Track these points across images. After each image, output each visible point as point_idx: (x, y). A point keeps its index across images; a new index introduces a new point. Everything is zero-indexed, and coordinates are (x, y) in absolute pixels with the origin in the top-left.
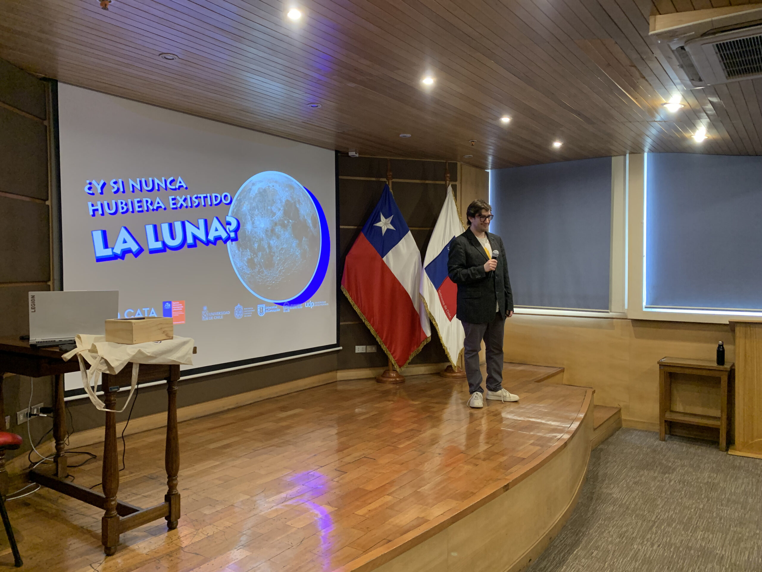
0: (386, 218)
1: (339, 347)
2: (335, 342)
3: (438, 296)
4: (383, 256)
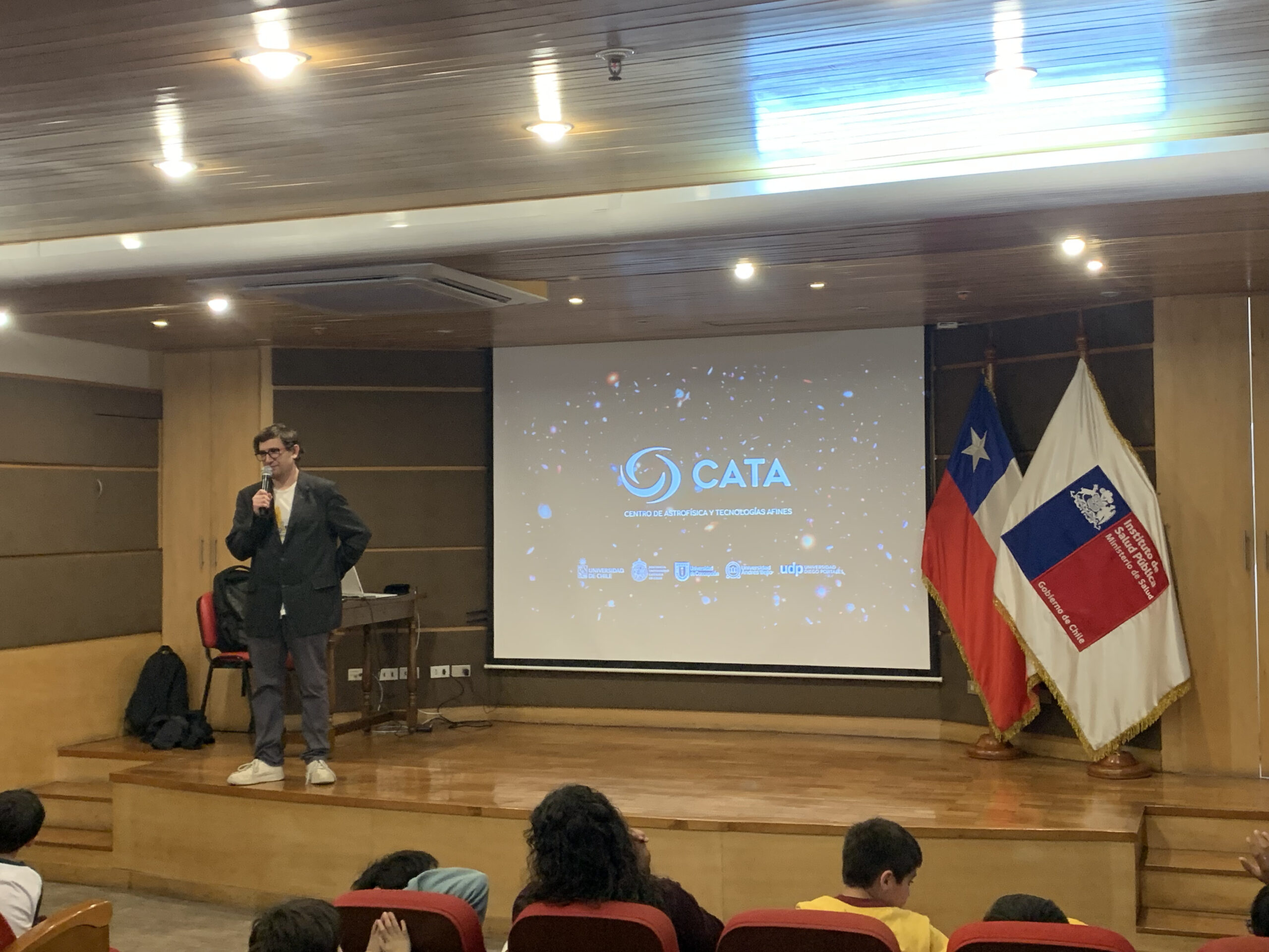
0: (981, 438)
1: (937, 675)
2: (927, 666)
3: (1035, 593)
4: (974, 510)
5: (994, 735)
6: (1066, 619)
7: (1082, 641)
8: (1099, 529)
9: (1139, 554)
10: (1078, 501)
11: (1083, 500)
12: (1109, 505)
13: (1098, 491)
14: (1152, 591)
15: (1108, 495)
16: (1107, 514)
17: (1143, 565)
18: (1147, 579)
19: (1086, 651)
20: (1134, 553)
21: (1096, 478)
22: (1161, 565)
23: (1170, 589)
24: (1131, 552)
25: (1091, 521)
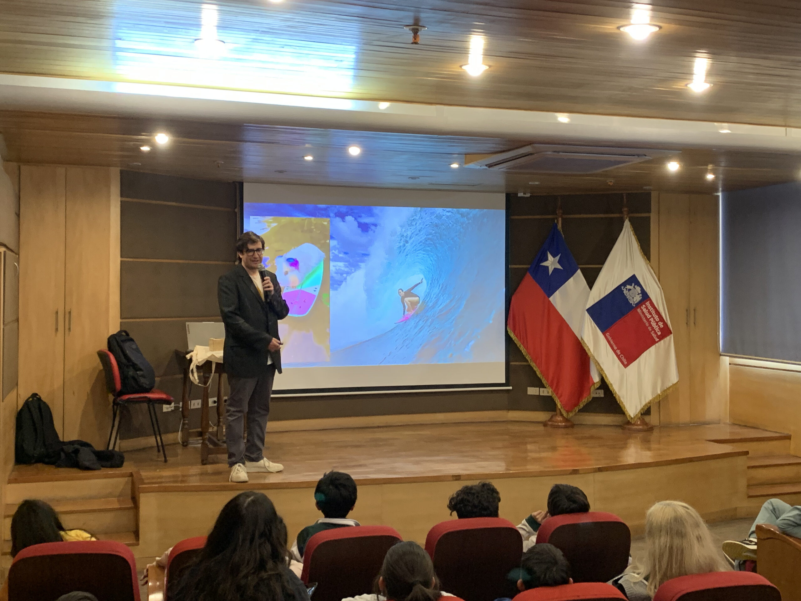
0: (554, 256)
1: (509, 386)
2: (503, 381)
3: (604, 339)
4: (549, 296)
5: (562, 415)
6: (618, 352)
7: (626, 363)
8: (634, 306)
10: (625, 292)
11: (628, 291)
12: (639, 294)
13: (634, 287)
14: (658, 337)
16: (638, 298)
17: (654, 324)
18: (655, 331)
19: (627, 368)
20: (650, 318)
21: (633, 280)
22: (665, 324)
23: (672, 336)
24: (648, 318)
25: (631, 302)
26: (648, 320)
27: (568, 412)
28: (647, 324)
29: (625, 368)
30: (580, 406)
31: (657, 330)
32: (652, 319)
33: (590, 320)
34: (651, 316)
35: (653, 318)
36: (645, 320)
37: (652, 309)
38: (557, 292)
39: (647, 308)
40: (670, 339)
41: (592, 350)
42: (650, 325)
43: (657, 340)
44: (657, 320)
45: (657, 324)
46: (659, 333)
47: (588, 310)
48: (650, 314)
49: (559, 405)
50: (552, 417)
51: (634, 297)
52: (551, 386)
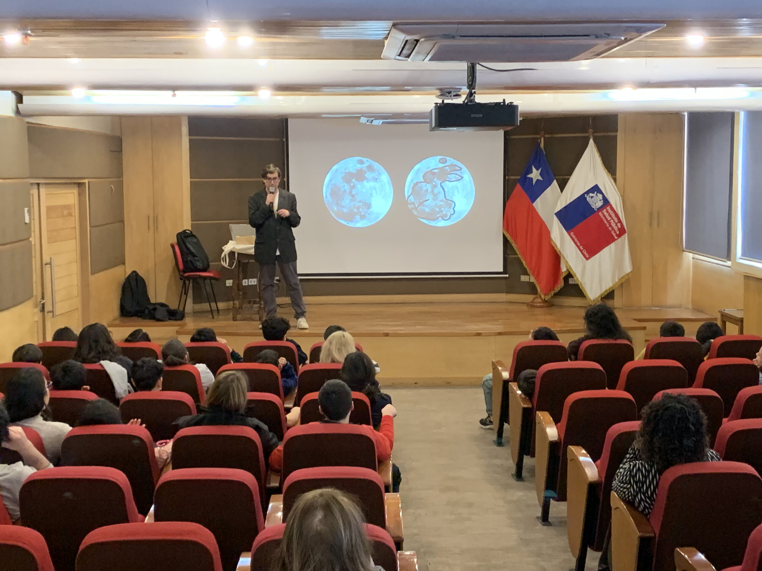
0: (537, 170)
1: (506, 274)
2: (502, 270)
3: (569, 238)
4: (533, 202)
5: (541, 297)
6: (581, 248)
7: (587, 256)
8: (596, 210)
9: (612, 220)
10: (588, 199)
11: (590, 198)
12: (600, 200)
13: (596, 194)
14: (617, 235)
15: (600, 196)
16: (600, 204)
17: (613, 225)
18: (615, 230)
19: (589, 260)
20: (610, 220)
21: (596, 189)
22: (622, 225)
23: (626, 235)
24: (609, 220)
25: (593, 207)
26: (608, 221)
27: (545, 295)
28: (608, 225)
29: (587, 260)
30: (555, 290)
31: (616, 229)
32: (612, 221)
33: (558, 222)
34: (611, 218)
35: (614, 220)
36: (606, 222)
37: (612, 212)
38: (539, 199)
39: (607, 212)
40: (626, 237)
41: (559, 246)
42: (611, 226)
43: (616, 238)
44: (617, 221)
45: (616, 225)
46: (618, 233)
47: (556, 214)
48: (610, 216)
49: (539, 290)
50: (534, 299)
51: (596, 202)
52: (533, 275)
